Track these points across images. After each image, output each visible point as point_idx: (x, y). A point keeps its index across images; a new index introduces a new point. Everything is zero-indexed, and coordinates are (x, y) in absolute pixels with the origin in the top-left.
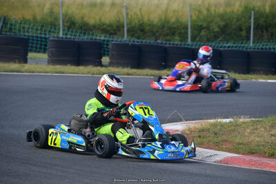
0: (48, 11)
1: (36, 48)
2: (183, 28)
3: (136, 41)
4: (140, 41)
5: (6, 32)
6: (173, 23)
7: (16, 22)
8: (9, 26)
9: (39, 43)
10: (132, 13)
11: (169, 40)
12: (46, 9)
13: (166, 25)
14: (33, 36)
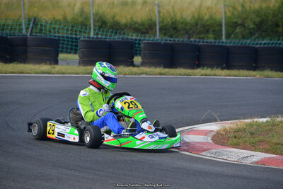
0: (79, 10)
1: (67, 49)
2: (217, 26)
3: (168, 40)
4: (172, 39)
5: (37, 33)
6: (207, 20)
7: (46, 22)
8: (39, 26)
9: (70, 43)
10: (165, 11)
11: (203, 38)
12: (77, 9)
13: (199, 22)
14: (63, 37)
